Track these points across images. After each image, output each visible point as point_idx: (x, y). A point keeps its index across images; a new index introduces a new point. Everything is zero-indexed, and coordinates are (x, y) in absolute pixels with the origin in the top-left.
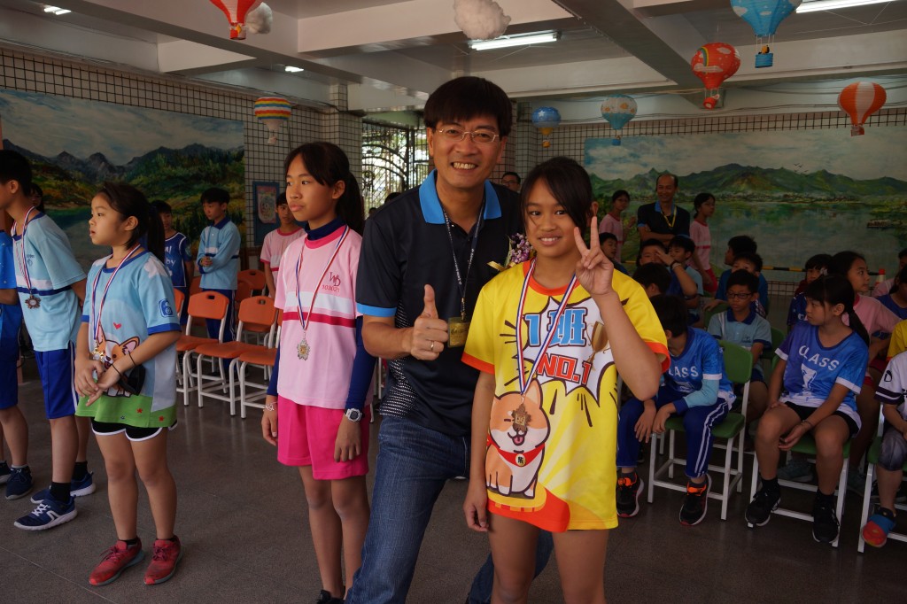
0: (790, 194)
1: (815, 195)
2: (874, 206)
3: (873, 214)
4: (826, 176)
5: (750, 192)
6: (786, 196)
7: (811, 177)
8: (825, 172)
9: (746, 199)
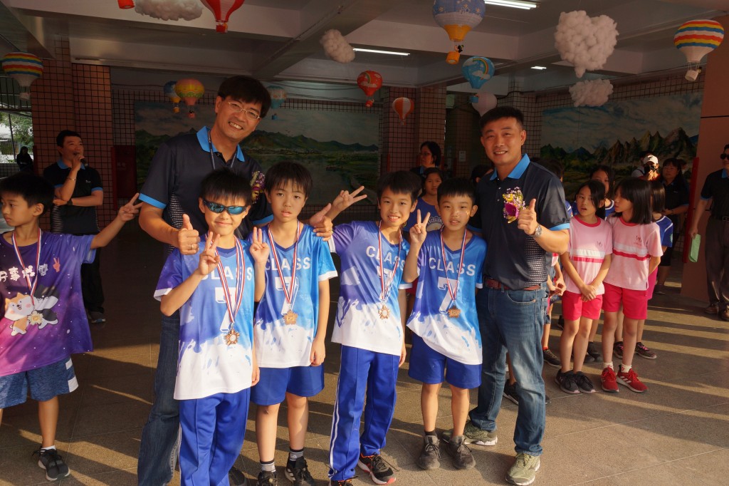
0: (284, 149)
1: (299, 150)
2: (328, 158)
3: (329, 162)
4: (304, 139)
5: (260, 147)
6: (282, 150)
7: (295, 138)
8: (302, 136)
9: (258, 152)
